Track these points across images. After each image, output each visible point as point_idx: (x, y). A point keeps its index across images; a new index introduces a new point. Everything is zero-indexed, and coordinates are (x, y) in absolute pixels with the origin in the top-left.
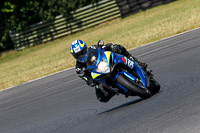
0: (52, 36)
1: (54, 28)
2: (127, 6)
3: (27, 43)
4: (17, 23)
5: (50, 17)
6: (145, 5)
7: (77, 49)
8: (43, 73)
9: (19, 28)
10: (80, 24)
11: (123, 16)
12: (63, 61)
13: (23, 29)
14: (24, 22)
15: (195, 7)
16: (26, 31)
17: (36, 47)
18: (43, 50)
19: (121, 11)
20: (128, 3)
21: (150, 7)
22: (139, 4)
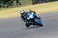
0: (12, 6)
1: (13, 4)
3: (4, 7)
4: (3, 1)
5: (12, 1)
6: (40, 2)
7: (22, 12)
8: (8, 16)
10: (20, 4)
11: (33, 4)
12: (14, 14)
13: (4, 3)
15: (54, 5)
17: (7, 9)
19: (33, 2)
20: (35, 1)
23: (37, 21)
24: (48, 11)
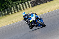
0: (11, 13)
1: (12, 10)
2: (33, 4)
3: (4, 15)
4: (1, 9)
5: (11, 7)
6: (39, 4)
7: (24, 15)
9: (2, 10)
10: (19, 9)
11: (32, 7)
12: (14, 20)
13: (3, 11)
14: (3, 9)
15: (53, 4)
16: (4, 11)
17: (6, 16)
18: (9, 17)
21: (40, 4)
22: (37, 3)
23: (40, 22)
24: (48, 11)
